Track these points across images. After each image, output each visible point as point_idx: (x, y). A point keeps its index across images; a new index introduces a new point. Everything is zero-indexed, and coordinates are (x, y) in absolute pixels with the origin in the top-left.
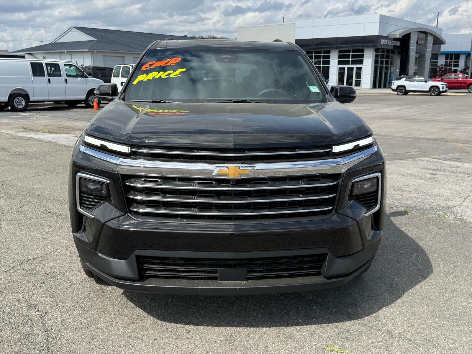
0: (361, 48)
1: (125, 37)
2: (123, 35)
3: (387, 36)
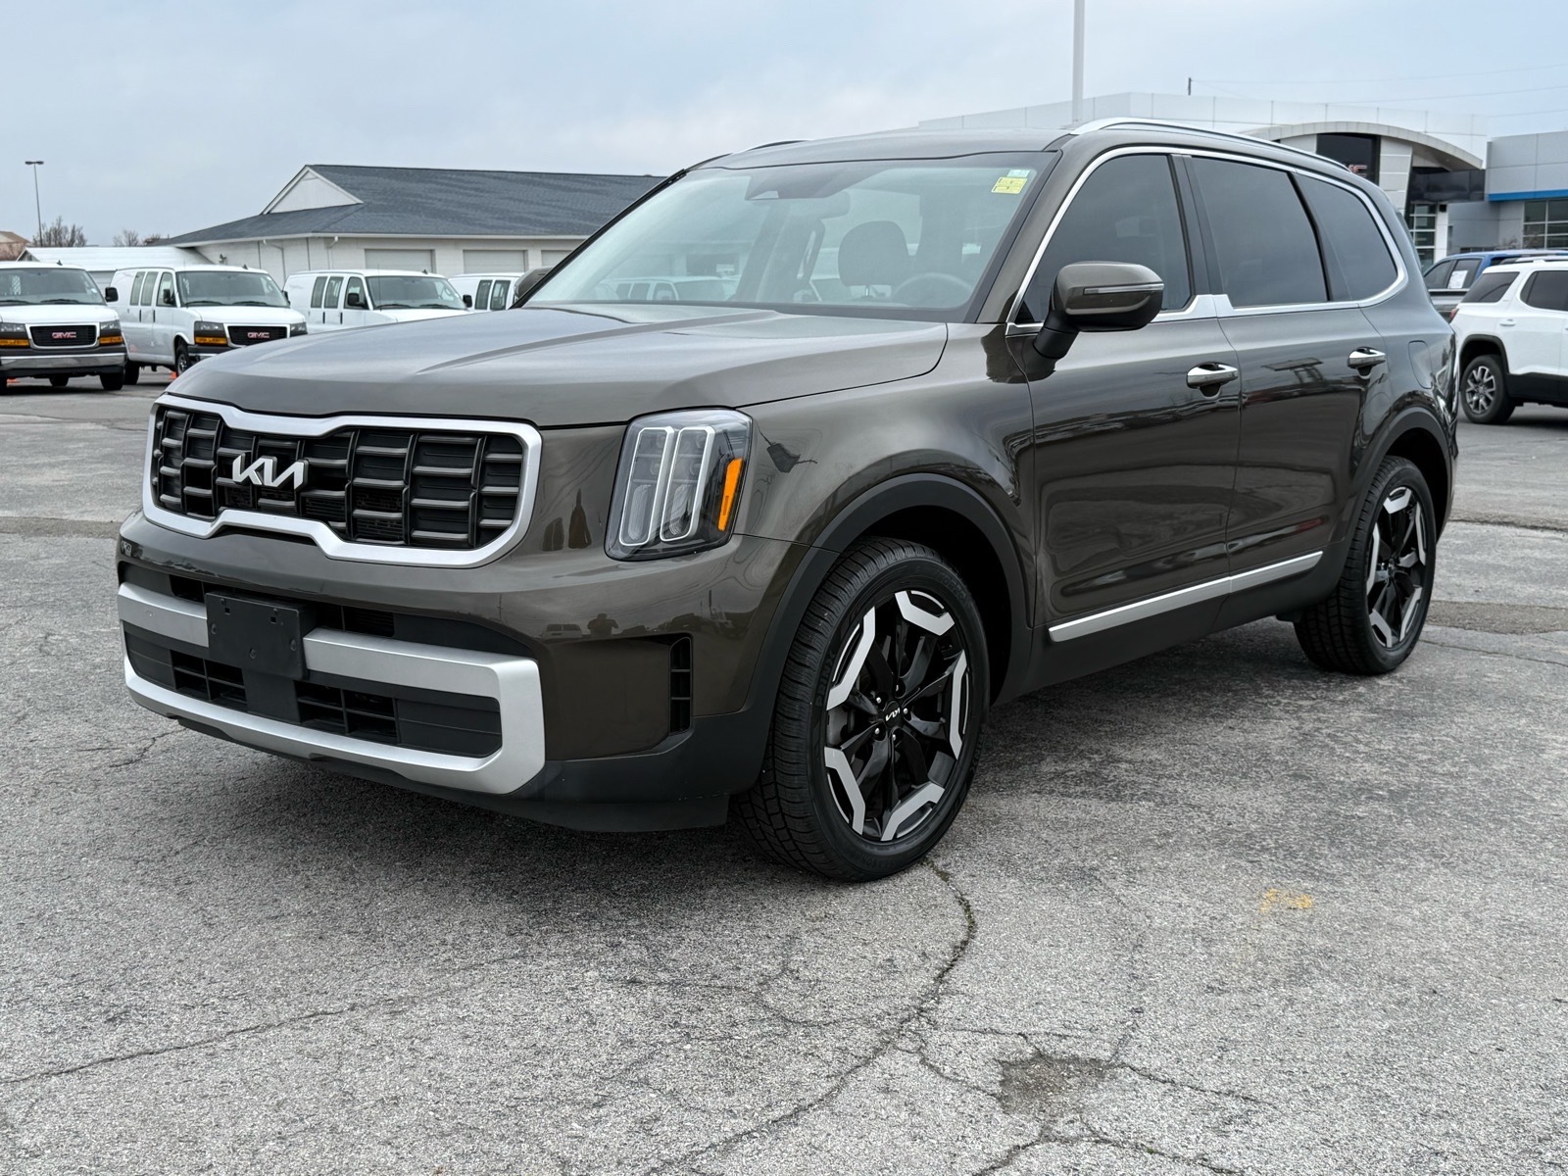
1: (466, 188)
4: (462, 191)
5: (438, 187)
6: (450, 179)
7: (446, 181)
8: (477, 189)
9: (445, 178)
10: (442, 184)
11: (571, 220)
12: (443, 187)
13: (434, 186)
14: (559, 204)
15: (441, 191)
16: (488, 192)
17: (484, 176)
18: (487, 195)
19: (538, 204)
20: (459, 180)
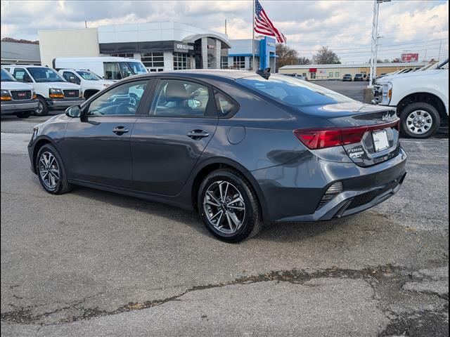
0: (160, 52)
3: (181, 40)
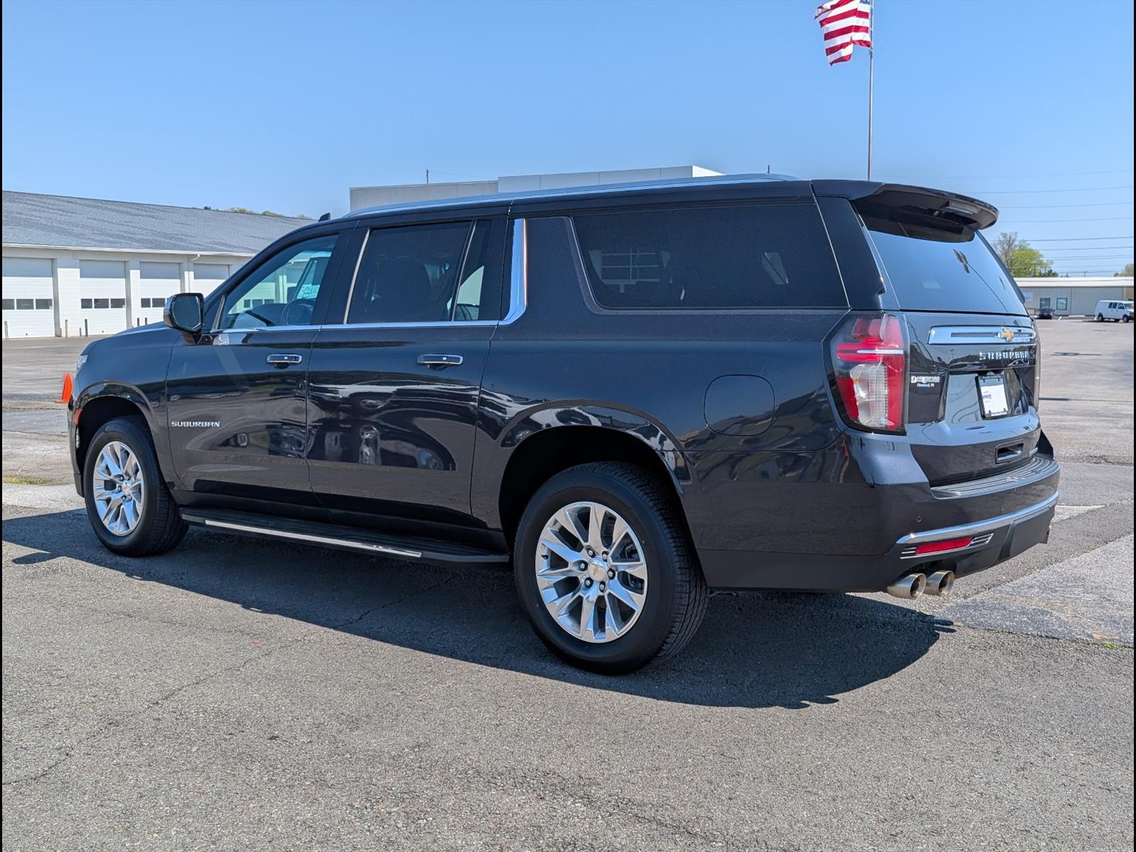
1: (53, 209)
2: (46, 205)
4: (51, 211)
5: (30, 207)
6: (34, 201)
7: (33, 203)
8: (63, 211)
9: (31, 200)
10: (33, 205)
11: (155, 238)
12: (34, 207)
13: (25, 205)
14: (134, 225)
15: (35, 210)
16: (72, 213)
17: (58, 200)
18: (73, 215)
19: (118, 224)
20: (42, 202)
